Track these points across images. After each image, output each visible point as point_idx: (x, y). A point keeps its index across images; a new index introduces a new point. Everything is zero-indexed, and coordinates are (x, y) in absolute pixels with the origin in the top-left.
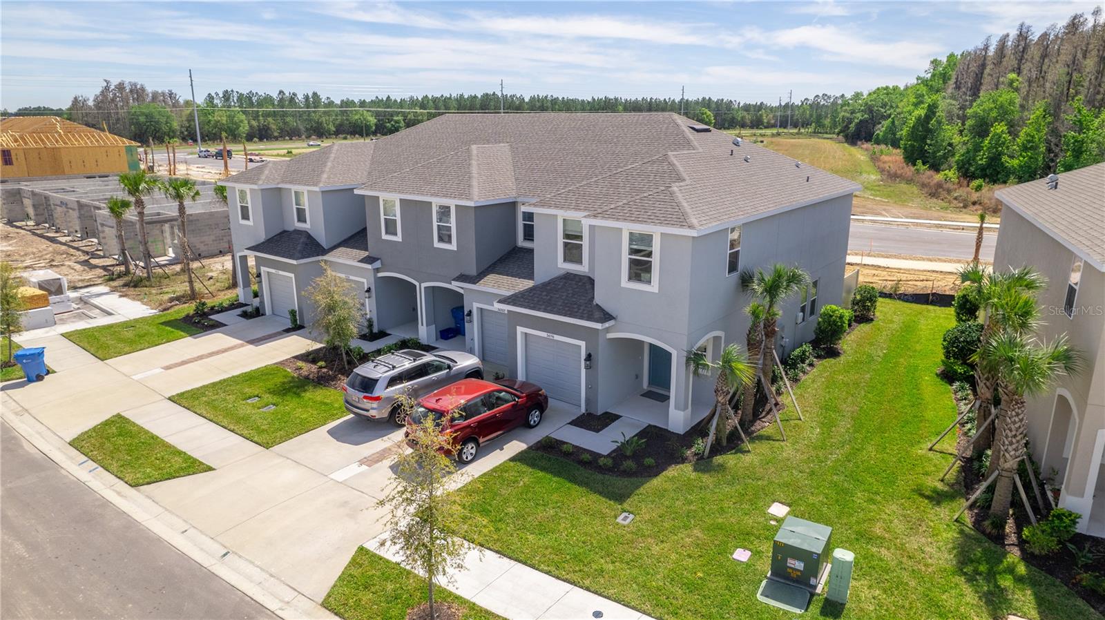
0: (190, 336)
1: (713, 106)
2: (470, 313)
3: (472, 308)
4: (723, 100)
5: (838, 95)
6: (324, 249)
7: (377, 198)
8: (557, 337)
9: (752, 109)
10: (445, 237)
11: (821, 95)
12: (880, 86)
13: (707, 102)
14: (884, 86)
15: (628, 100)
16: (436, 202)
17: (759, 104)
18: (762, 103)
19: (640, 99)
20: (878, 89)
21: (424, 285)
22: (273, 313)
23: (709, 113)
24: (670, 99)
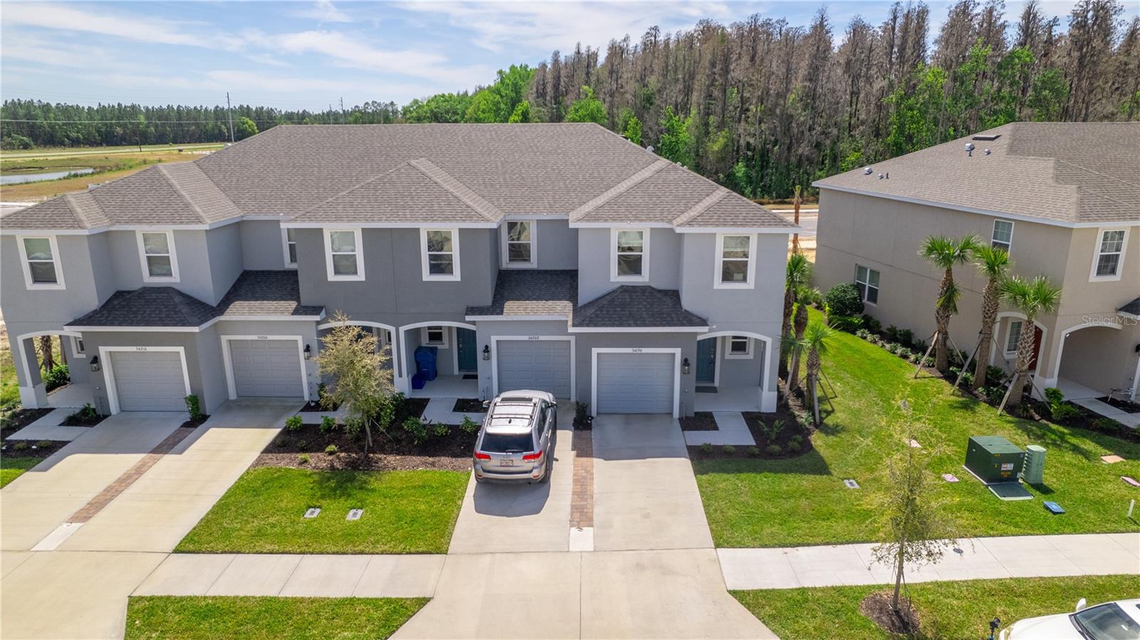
0: (28, 470)
1: (254, 115)
2: (487, 349)
3: (490, 341)
4: (262, 108)
5: (388, 102)
6: (213, 307)
7: (320, 231)
8: (645, 350)
9: (296, 117)
10: (440, 265)
11: (370, 103)
12: (436, 94)
13: (246, 111)
14: (441, 94)
15: (150, 108)
16: (425, 228)
17: (301, 112)
18: (304, 111)
19: (165, 107)
20: (436, 96)
21: (402, 329)
22: (122, 411)
23: (250, 122)
24: (201, 106)
